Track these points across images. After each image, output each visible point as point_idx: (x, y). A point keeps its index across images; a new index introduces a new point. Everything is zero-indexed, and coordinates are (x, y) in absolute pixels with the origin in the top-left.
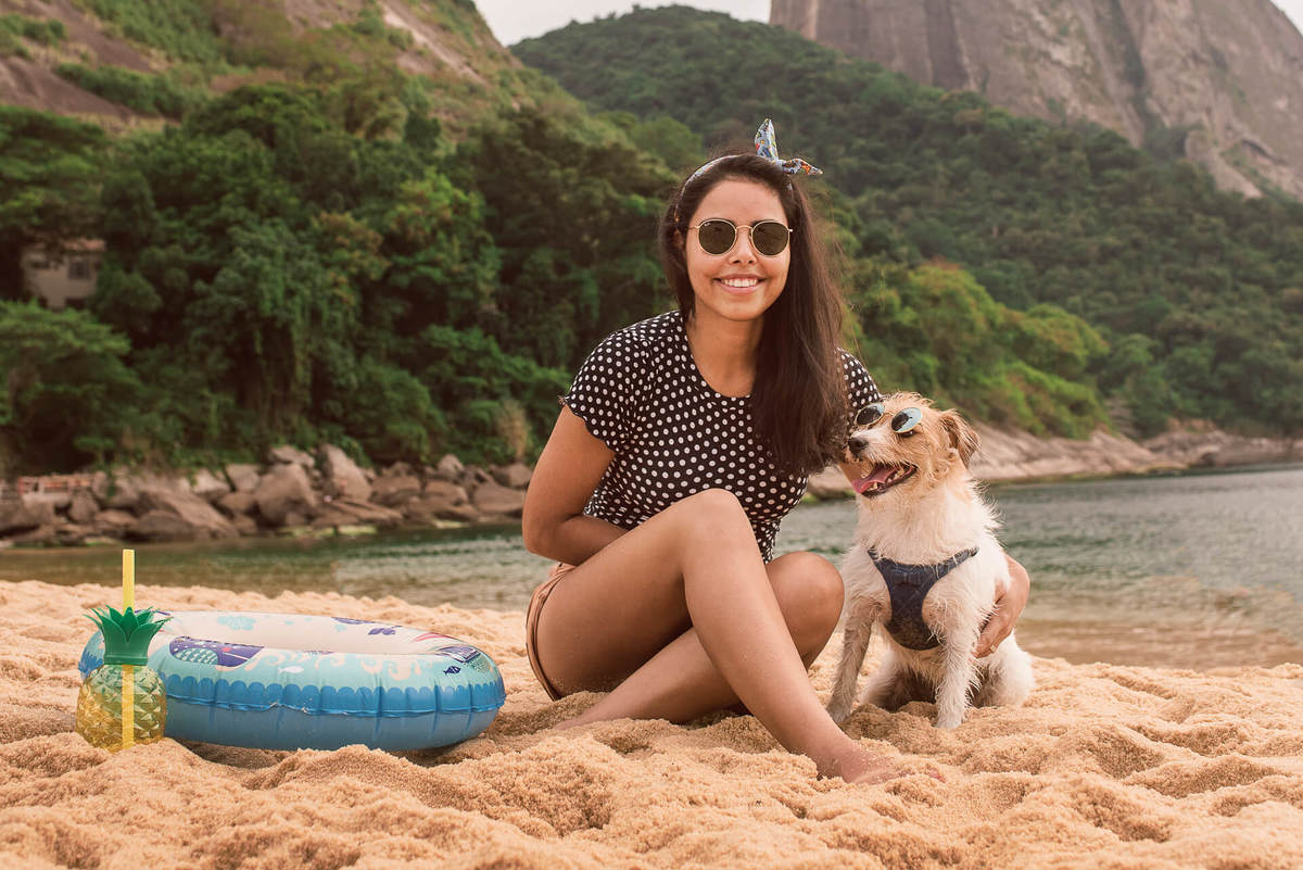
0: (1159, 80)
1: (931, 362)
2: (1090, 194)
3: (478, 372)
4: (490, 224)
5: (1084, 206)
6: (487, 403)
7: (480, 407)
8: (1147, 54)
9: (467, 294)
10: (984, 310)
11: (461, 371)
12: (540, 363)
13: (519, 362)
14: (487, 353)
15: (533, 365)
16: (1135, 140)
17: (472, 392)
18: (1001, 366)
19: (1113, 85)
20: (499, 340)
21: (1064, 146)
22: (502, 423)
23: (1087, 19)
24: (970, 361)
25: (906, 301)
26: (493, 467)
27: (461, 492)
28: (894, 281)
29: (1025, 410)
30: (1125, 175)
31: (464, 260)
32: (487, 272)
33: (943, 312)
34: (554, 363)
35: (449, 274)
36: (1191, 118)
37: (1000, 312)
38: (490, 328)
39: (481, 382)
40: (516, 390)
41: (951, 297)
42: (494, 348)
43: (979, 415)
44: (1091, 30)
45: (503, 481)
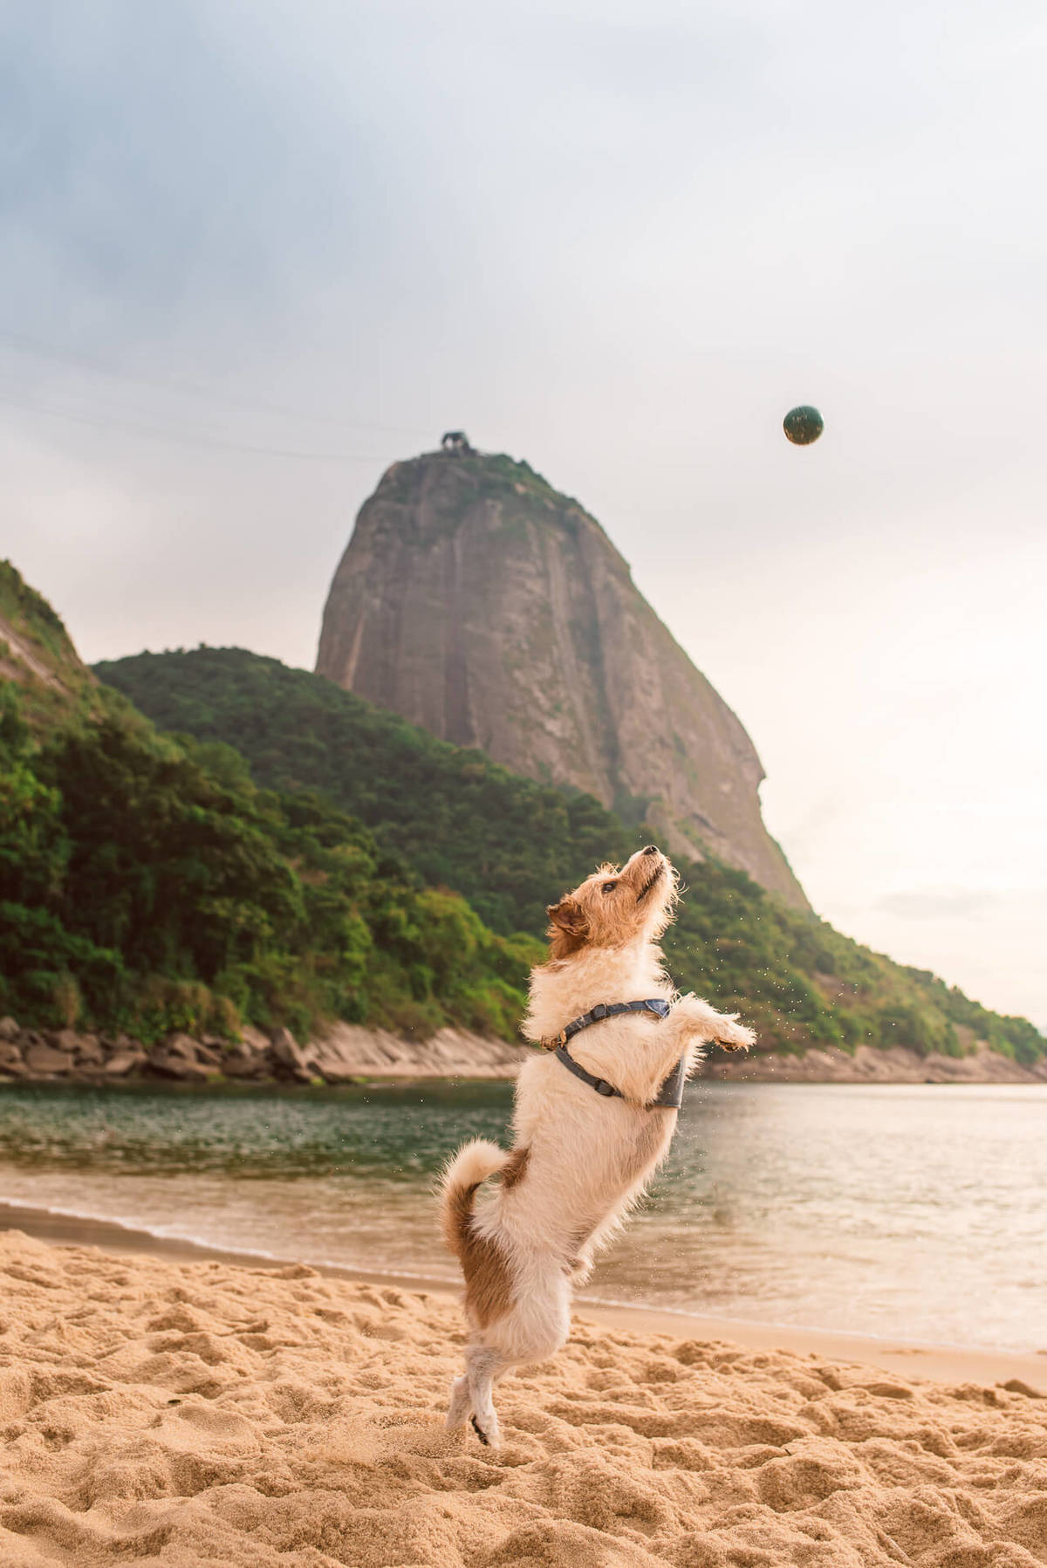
0: (631, 757)
1: (428, 974)
2: (567, 844)
3: (41, 946)
4: (65, 817)
5: (562, 854)
6: (46, 975)
7: (41, 978)
8: (624, 735)
9: (39, 877)
10: (477, 933)
11: (26, 943)
12: (97, 944)
13: (79, 941)
14: (50, 930)
15: (90, 945)
16: (607, 804)
17: (33, 963)
18: (484, 982)
19: (593, 758)
20: (63, 919)
21: (550, 802)
22: (58, 993)
23: (578, 700)
24: (460, 975)
25: (411, 919)
26: (46, 1031)
27: (16, 1051)
28: (403, 902)
29: (500, 1020)
30: (596, 832)
31: (40, 847)
32: (59, 859)
33: (441, 930)
34: (109, 944)
35: (26, 858)
36: (653, 791)
37: (488, 936)
38: (55, 907)
39: (43, 955)
40: (74, 965)
41: (450, 920)
42: (58, 926)
43: (463, 1020)
44: (580, 710)
45: (54, 1044)
